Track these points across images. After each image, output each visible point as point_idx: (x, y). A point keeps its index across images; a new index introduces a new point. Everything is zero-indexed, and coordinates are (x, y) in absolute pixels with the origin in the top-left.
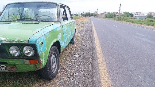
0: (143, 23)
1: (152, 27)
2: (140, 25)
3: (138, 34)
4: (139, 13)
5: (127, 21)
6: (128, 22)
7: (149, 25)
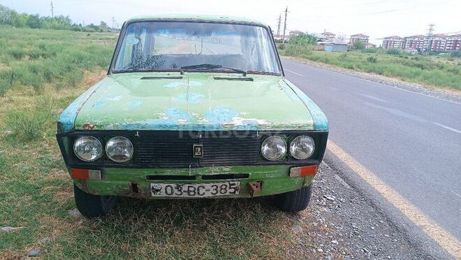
0: (354, 66)
1: (378, 76)
2: (349, 71)
3: (369, 96)
4: (328, 34)
5: (311, 59)
6: (315, 60)
7: (369, 72)
